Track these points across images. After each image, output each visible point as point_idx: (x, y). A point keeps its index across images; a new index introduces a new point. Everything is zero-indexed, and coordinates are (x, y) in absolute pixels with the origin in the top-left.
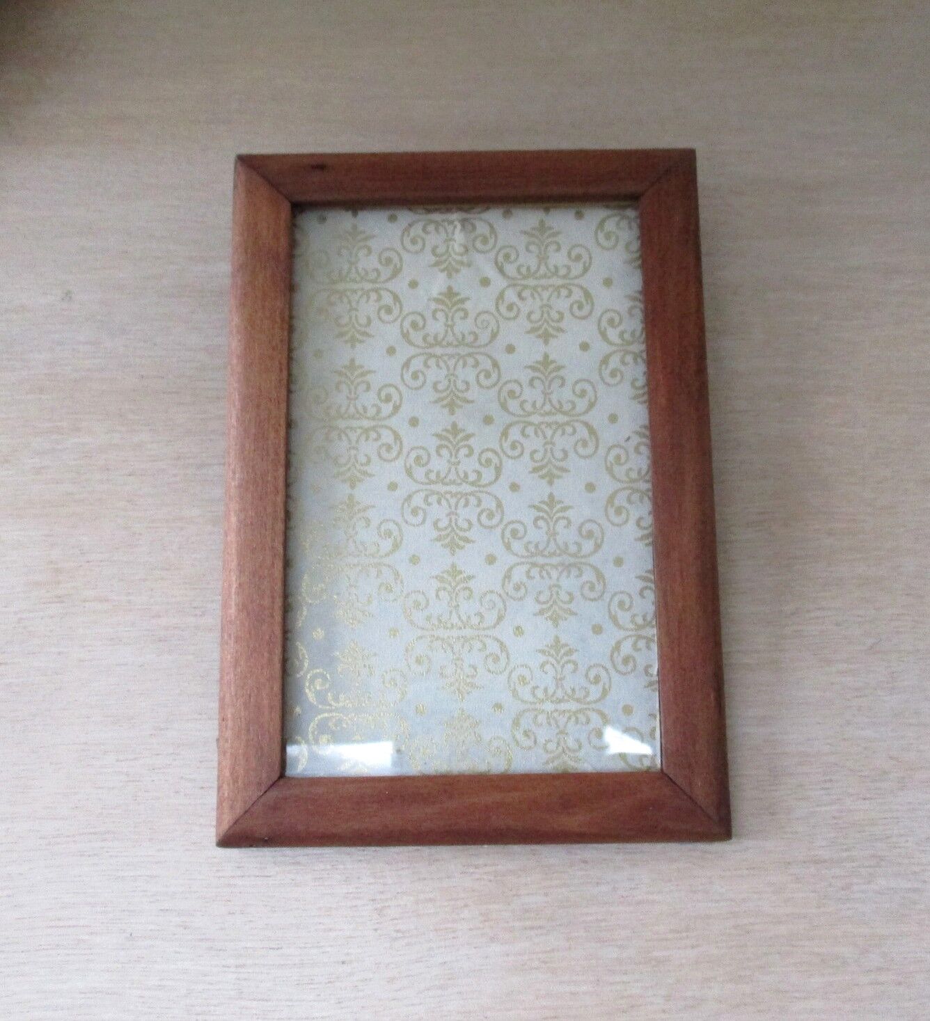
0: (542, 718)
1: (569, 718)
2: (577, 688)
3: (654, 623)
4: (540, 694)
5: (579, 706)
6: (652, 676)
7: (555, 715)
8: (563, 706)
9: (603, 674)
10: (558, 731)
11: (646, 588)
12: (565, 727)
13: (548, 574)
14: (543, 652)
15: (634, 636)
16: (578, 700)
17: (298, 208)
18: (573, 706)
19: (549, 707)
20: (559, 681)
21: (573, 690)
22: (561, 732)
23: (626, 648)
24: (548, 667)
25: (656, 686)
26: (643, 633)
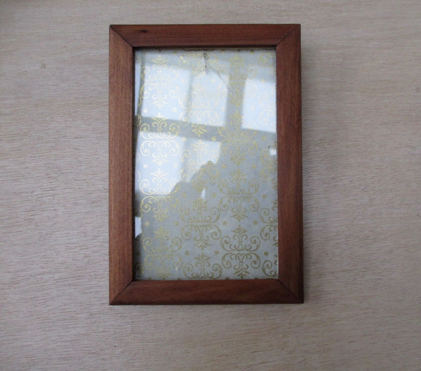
0: (233, 257)
1: (244, 257)
2: (247, 246)
3: (277, 220)
4: (233, 248)
5: (248, 252)
6: (276, 241)
7: (239, 255)
8: (241, 252)
9: (257, 240)
10: (239, 261)
11: (275, 207)
12: (242, 260)
13: (237, 201)
14: (234, 231)
15: (269, 225)
16: (247, 250)
17: (135, 49)
18: (245, 252)
19: (236, 252)
20: (240, 242)
21: (246, 246)
22: (241, 262)
23: (267, 230)
24: (236, 237)
25: (277, 245)
26: (273, 224)
